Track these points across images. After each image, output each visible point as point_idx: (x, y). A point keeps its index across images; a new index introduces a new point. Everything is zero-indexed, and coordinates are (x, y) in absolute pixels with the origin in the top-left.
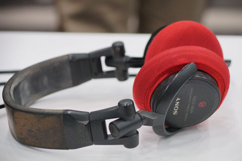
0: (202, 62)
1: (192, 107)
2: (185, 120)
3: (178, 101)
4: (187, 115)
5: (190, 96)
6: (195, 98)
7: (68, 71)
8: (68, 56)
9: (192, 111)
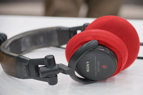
0: (103, 40)
1: (98, 68)
2: (96, 76)
3: (88, 63)
4: (96, 73)
5: (95, 61)
6: (98, 62)
7: (56, 36)
8: (57, 27)
9: (99, 70)
